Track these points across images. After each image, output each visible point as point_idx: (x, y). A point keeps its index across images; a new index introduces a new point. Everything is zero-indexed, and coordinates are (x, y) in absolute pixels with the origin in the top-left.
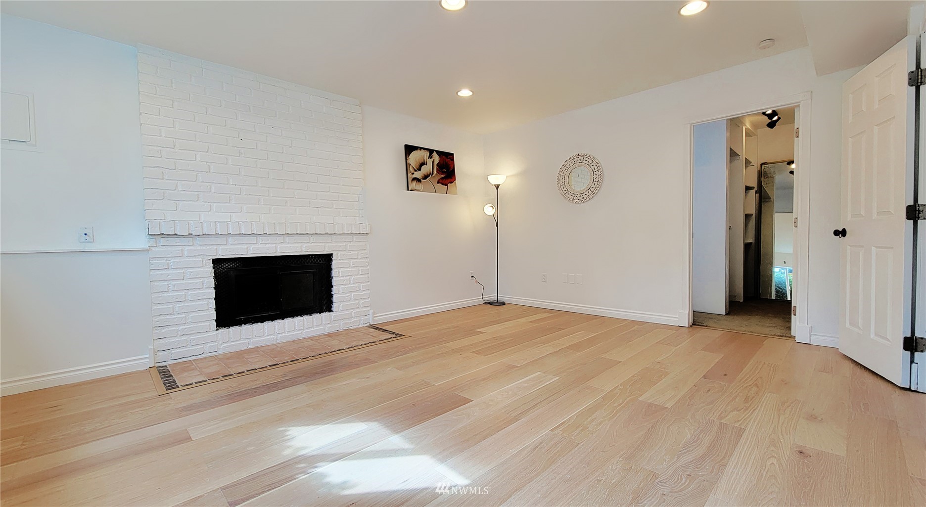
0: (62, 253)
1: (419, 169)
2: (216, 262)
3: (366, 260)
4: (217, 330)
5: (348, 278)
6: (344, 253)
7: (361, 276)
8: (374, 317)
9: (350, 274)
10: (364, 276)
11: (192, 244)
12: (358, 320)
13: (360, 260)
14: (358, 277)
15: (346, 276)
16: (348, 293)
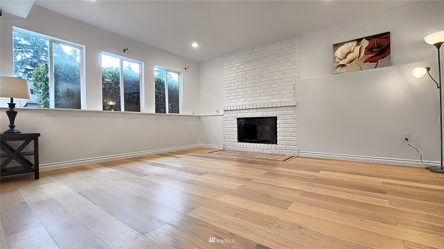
0: (217, 116)
1: (346, 58)
2: (238, 119)
3: (295, 120)
4: (238, 142)
5: (285, 129)
6: (283, 116)
7: (292, 129)
8: (298, 152)
9: (285, 127)
10: (294, 129)
11: (232, 113)
12: (289, 152)
13: (292, 120)
14: (290, 129)
15: (283, 128)
16: (284, 136)
